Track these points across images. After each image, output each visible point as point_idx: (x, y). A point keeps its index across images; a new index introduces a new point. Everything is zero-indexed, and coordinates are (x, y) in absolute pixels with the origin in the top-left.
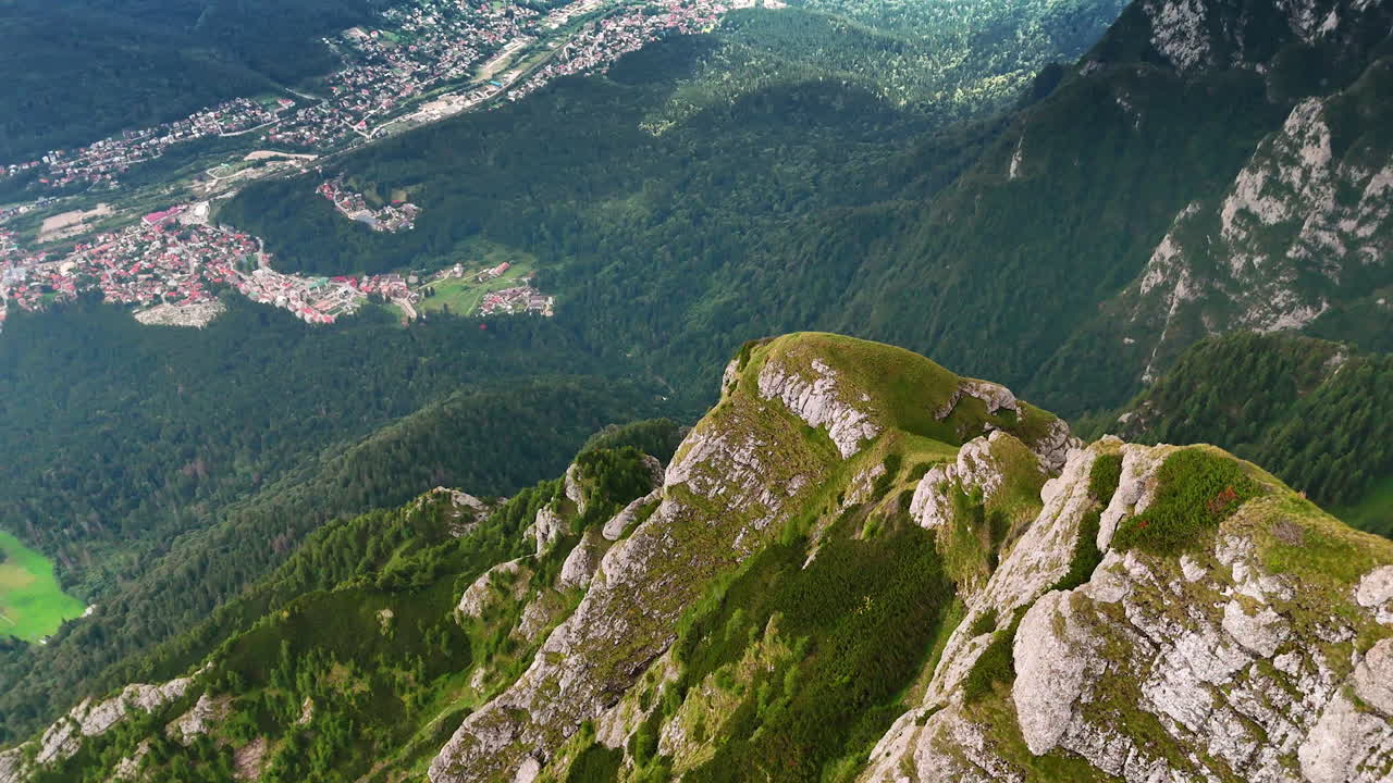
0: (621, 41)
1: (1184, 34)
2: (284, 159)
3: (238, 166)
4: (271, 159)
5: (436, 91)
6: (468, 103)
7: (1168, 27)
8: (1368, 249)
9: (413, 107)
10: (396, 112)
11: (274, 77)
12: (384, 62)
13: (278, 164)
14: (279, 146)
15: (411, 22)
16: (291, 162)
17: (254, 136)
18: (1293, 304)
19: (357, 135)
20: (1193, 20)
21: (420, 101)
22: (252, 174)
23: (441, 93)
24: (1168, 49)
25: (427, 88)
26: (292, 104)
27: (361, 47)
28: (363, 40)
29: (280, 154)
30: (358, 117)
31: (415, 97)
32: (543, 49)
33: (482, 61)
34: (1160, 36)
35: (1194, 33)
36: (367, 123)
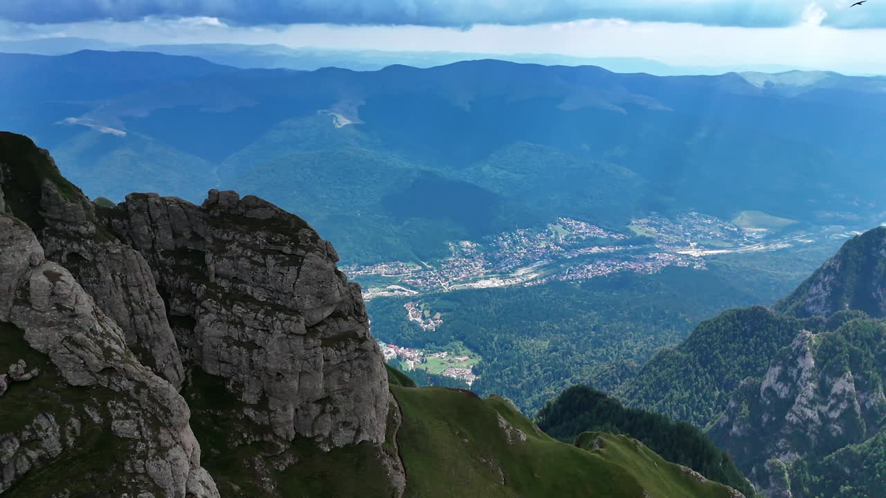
0: (600, 270)
1: (820, 302)
2: (404, 291)
3: (383, 289)
4: (398, 290)
5: (490, 276)
6: (503, 284)
7: (811, 296)
8: (835, 426)
9: (475, 281)
10: (466, 280)
11: (418, 255)
12: (473, 258)
13: (400, 292)
14: (405, 285)
15: (495, 243)
16: (406, 293)
17: (396, 279)
18: (788, 449)
19: (442, 287)
20: (824, 295)
21: (480, 279)
22: (386, 294)
23: (492, 277)
24: (811, 308)
25: (487, 274)
26: (421, 268)
27: (465, 250)
28: (467, 248)
29: (403, 288)
30: (447, 279)
31: (479, 276)
32: (556, 267)
33: (521, 267)
34: (807, 301)
35: (824, 302)
36: (449, 283)
